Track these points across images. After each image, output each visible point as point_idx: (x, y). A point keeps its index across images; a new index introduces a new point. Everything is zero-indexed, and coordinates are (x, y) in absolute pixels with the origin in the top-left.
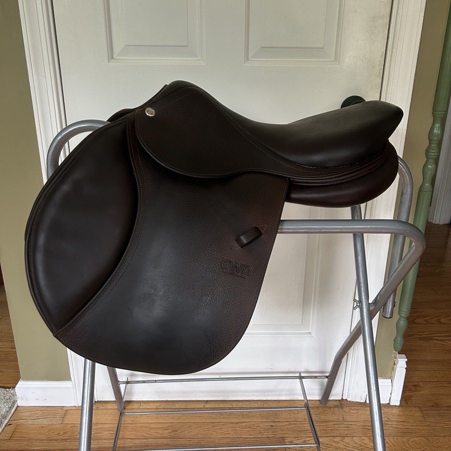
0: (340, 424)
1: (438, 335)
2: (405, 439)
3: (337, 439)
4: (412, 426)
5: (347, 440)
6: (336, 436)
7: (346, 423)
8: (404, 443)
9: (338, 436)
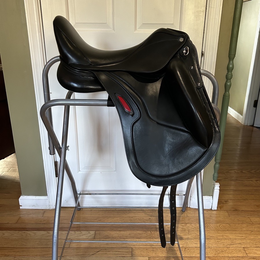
0: (185, 218)
1: (240, 178)
2: (218, 225)
3: (183, 225)
4: (222, 219)
5: (188, 225)
6: (183, 223)
7: (188, 218)
8: (217, 226)
9: (184, 223)
